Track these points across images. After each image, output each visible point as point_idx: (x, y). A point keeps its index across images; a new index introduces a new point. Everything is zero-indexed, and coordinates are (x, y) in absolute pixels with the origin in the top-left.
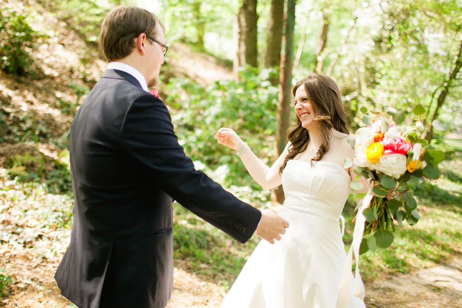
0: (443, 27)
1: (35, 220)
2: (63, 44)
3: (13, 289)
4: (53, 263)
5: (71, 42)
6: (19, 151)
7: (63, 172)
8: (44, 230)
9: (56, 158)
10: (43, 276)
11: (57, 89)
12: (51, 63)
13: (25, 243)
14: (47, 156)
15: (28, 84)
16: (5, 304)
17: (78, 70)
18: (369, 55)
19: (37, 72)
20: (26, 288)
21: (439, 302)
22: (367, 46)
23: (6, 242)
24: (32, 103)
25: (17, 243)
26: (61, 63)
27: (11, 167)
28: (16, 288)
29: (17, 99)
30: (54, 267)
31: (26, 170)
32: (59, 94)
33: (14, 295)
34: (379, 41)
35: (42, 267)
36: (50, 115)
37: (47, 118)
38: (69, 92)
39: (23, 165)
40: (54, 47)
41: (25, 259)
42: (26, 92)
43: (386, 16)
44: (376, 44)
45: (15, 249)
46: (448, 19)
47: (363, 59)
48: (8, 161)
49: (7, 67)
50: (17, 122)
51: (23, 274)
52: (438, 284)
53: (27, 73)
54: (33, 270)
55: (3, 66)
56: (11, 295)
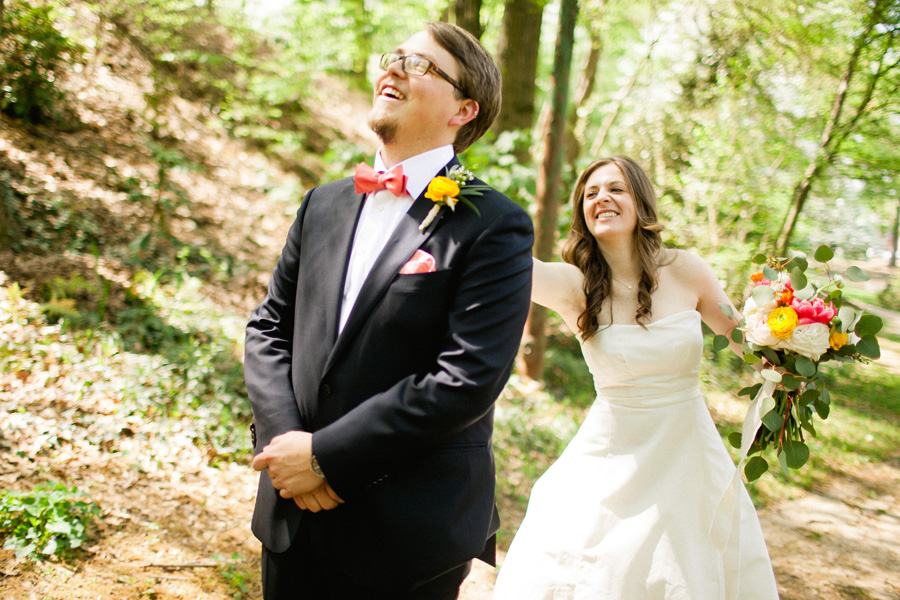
0: (806, 67)
1: (111, 402)
2: (111, 65)
3: (101, 528)
4: (159, 480)
5: (125, 62)
6: (58, 270)
7: (142, 312)
8: (131, 419)
9: (127, 285)
10: (146, 505)
11: (105, 151)
12: (91, 101)
13: (101, 444)
14: (110, 281)
15: (51, 141)
16: (94, 554)
17: (143, 117)
18: (671, 110)
19: (67, 118)
20: (124, 527)
21: (822, 557)
22: (667, 93)
23: (67, 442)
24: (64, 178)
25: (87, 443)
26: (110, 102)
27: (47, 300)
28: (106, 526)
29: (35, 169)
30: (162, 489)
31: (77, 307)
32: (110, 162)
33: (104, 538)
34: (690, 85)
35: (141, 488)
36: (99, 201)
37: (95, 206)
38: (127, 158)
39: (68, 296)
40: (94, 71)
41: (108, 474)
42: (51, 156)
43: (705, 41)
44: (685, 91)
45: (85, 455)
46: (817, 53)
47: (661, 116)
48: (41, 289)
49: (11, 105)
50: (41, 212)
51: (110, 499)
52: (815, 528)
53: (49, 118)
54: (128, 494)
55: (4, 105)
56: (101, 538)
